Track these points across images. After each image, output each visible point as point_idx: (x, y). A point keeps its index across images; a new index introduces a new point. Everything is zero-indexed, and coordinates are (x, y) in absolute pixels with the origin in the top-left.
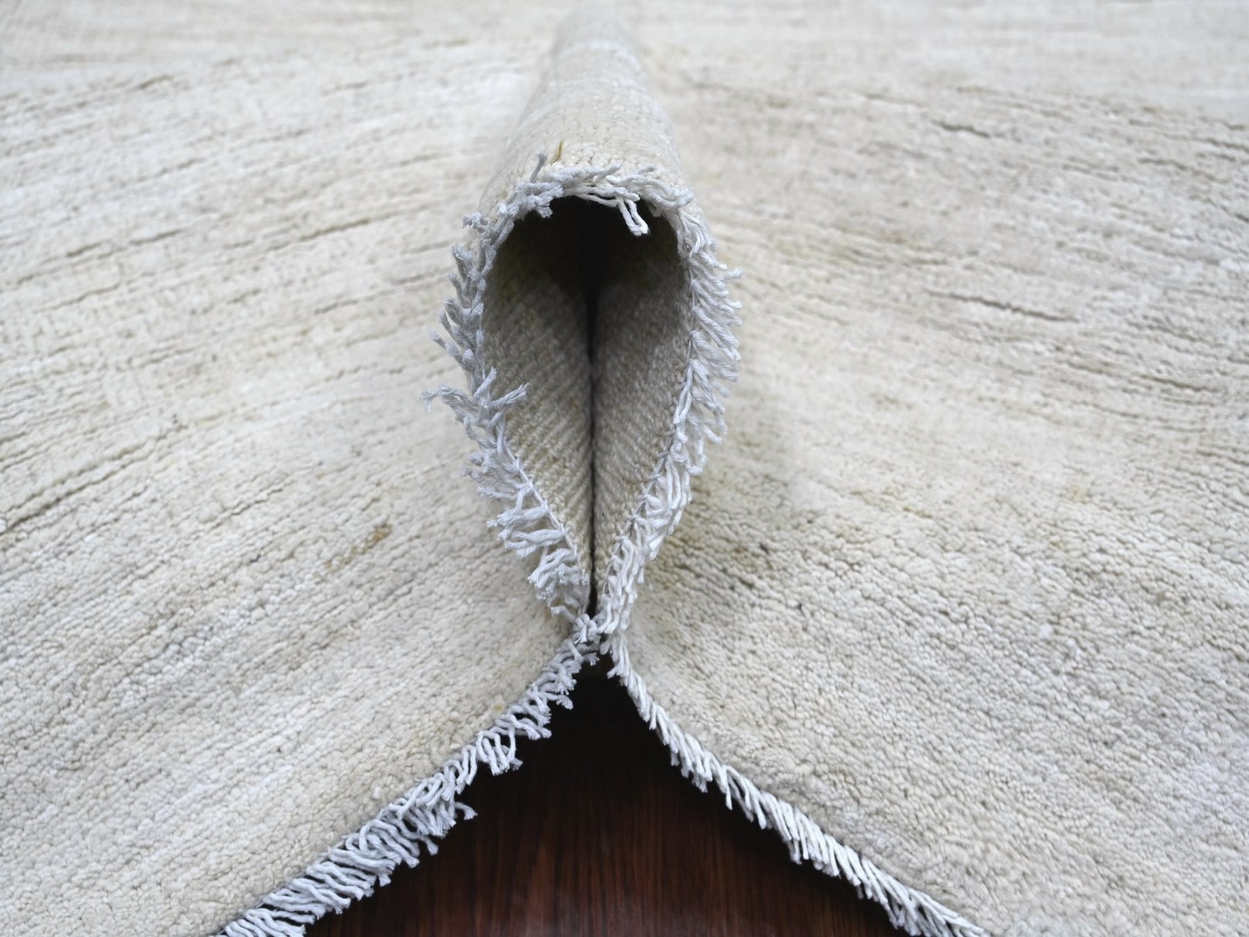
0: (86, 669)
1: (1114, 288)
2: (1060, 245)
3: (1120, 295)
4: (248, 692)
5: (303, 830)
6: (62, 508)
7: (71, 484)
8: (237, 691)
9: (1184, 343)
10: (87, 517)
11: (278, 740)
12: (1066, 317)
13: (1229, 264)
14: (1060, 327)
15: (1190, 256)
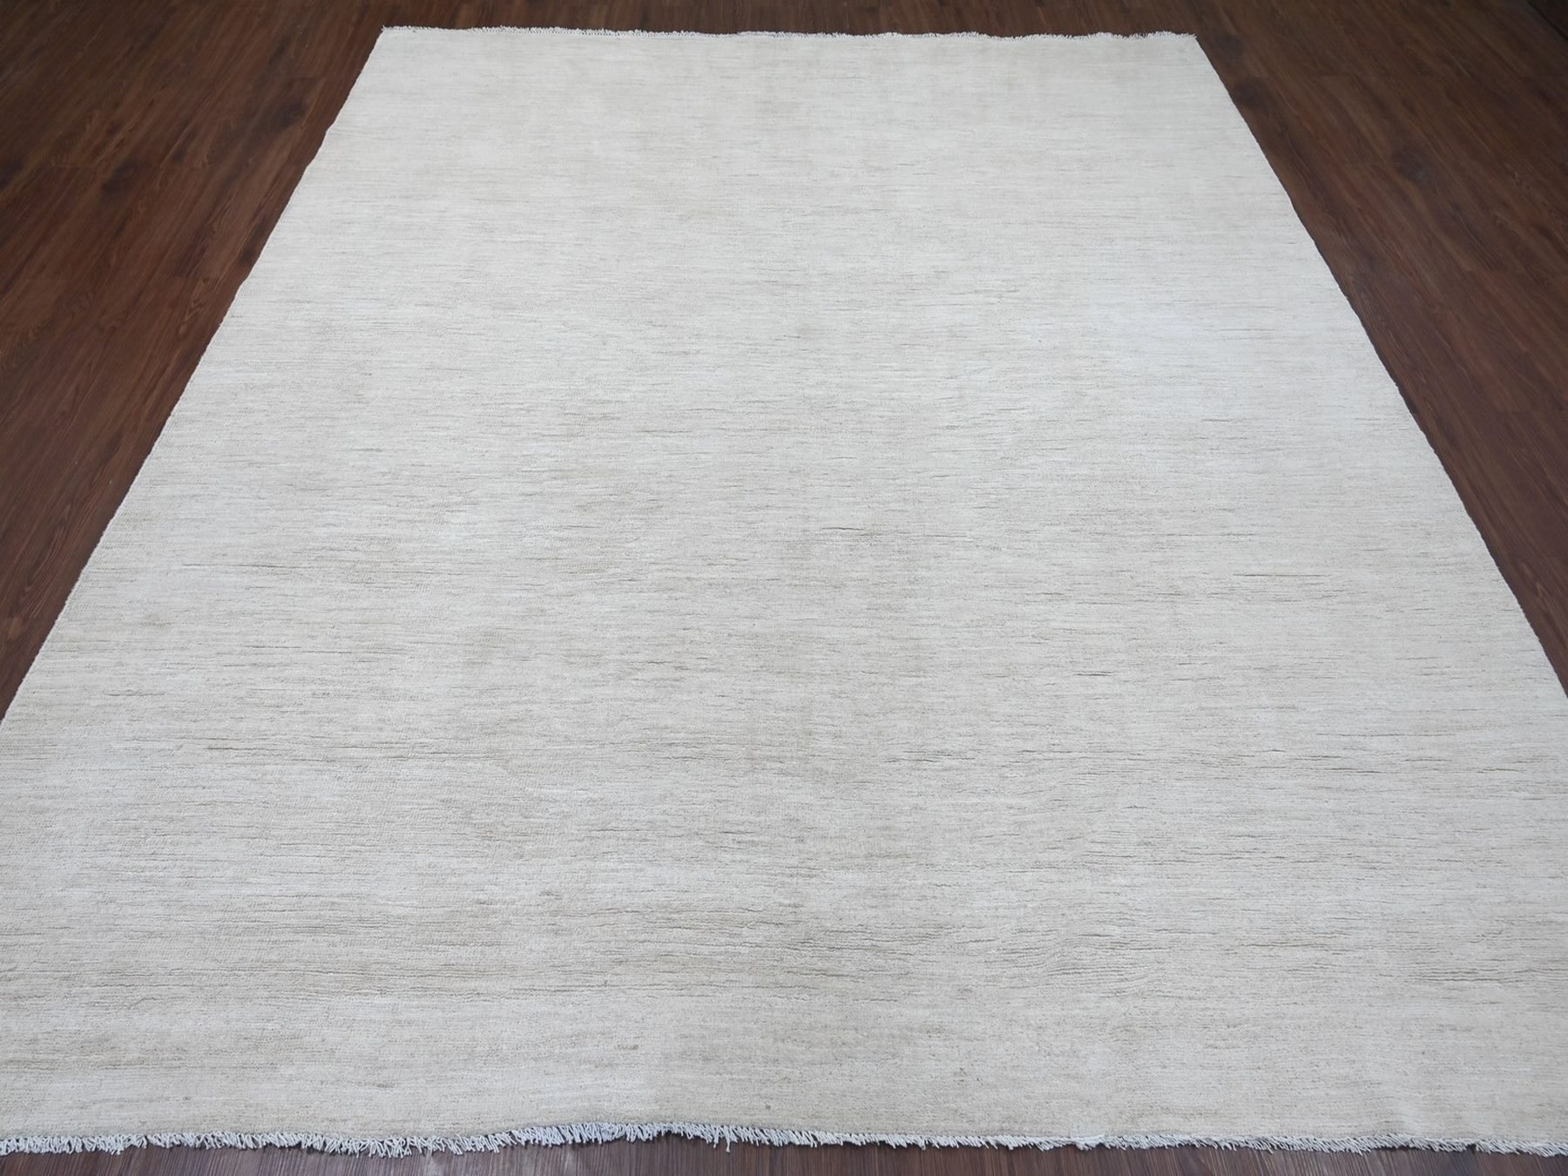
0: (553, 1037)
1: (1004, 924)
2: (985, 916)
3: (1007, 925)
4: (583, 1067)
5: (575, 1113)
6: (568, 993)
7: (573, 988)
8: (581, 1065)
9: (1029, 934)
10: (573, 999)
11: (582, 1084)
12: (996, 938)
13: (1030, 905)
14: (996, 942)
15: (1019, 907)
